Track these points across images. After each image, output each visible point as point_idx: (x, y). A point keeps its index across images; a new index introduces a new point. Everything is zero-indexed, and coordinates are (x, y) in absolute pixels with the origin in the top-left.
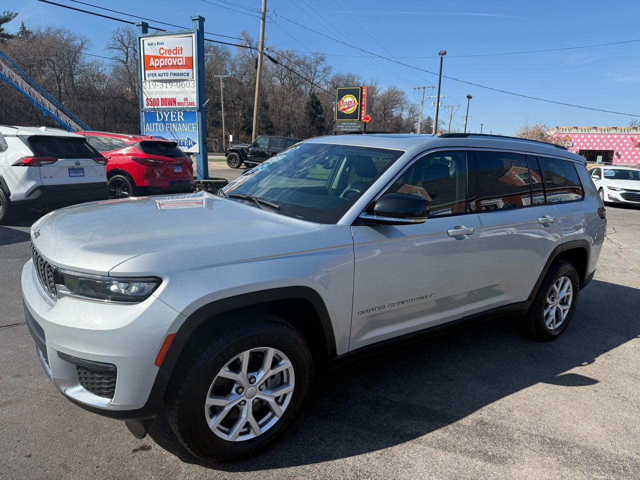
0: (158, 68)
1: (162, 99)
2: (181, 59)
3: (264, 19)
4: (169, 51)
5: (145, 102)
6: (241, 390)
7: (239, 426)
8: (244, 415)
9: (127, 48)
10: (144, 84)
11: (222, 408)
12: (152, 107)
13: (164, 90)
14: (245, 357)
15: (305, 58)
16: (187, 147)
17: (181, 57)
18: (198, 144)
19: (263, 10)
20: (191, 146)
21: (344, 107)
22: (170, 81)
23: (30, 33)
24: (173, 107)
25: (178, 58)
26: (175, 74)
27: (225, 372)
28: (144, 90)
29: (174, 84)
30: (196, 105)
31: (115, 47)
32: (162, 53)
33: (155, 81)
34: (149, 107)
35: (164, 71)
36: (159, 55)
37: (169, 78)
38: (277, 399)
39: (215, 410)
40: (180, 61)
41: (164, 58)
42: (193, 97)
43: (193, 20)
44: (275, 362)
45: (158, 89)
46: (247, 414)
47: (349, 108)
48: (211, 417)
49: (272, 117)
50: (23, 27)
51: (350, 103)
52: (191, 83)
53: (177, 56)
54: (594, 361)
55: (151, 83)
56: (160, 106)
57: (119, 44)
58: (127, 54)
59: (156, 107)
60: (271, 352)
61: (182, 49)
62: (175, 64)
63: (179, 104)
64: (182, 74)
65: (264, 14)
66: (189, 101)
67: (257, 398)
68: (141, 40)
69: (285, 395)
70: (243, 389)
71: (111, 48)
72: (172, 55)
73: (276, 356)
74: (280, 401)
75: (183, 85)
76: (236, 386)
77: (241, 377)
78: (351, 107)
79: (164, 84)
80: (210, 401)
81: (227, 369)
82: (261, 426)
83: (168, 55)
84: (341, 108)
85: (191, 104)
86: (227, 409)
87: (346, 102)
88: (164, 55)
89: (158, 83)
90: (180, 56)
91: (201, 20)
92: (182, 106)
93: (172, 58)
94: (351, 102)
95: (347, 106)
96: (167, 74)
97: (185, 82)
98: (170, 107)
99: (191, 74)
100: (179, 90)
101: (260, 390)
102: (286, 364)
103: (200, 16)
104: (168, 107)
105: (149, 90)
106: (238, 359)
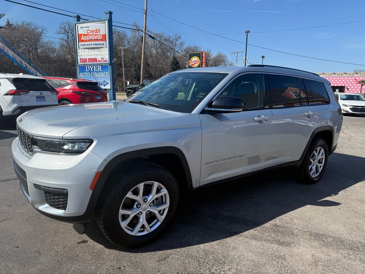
0: (86, 41)
1: (89, 59)
2: (99, 36)
3: (146, 14)
4: (93, 31)
5: (79, 61)
6: (139, 206)
7: (138, 227)
8: (141, 220)
9: (68, 33)
10: (78, 50)
11: (128, 216)
12: (83, 63)
13: (90, 53)
14: (141, 186)
15: (170, 37)
16: (103, 86)
17: (99, 35)
18: (109, 84)
19: (145, 9)
20: (106, 85)
21: (192, 64)
22: (94, 48)
23: (12, 25)
24: (95, 63)
25: (97, 35)
26: (96, 44)
27: (130, 195)
28: (78, 54)
29: (95, 50)
30: (108, 62)
31: (61, 32)
32: (88, 32)
33: (85, 48)
35: (88, 43)
36: (87, 34)
37: (93, 46)
38: (159, 212)
39: (125, 217)
41: (90, 35)
42: (107, 57)
43: (106, 13)
44: (158, 191)
45: (86, 53)
46: (143, 220)
47: (195, 64)
48: (122, 221)
49: (152, 71)
50: (8, 22)
51: (196, 61)
52: (105, 49)
53: (97, 34)
54: (338, 193)
55: (82, 50)
56: (88, 63)
57: (63, 31)
58: (68, 36)
59: (85, 63)
60: (156, 184)
61: (99, 30)
62: (96, 38)
63: (98, 61)
64: (100, 44)
65: (146, 11)
66: (104, 59)
67: (148, 211)
68: (76, 25)
69: (164, 210)
70: (140, 205)
71: (58, 33)
73: (159, 187)
74: (161, 213)
75: (101, 51)
76: (136, 203)
77: (139, 198)
78: (197, 63)
79: (90, 50)
80: (122, 212)
81: (131, 193)
82: (151, 227)
83: (92, 34)
84: (191, 64)
85: (105, 61)
86: (132, 216)
87: (194, 61)
89: (86, 50)
90: (99, 34)
91: (111, 13)
92: (100, 63)
93: (94, 35)
95: (194, 63)
96: (91, 45)
97: (102, 49)
99: (105, 44)
100: (98, 53)
101: (150, 206)
102: (164, 191)
103: (110, 11)
104: (92, 63)
105: (81, 54)
106: (137, 188)
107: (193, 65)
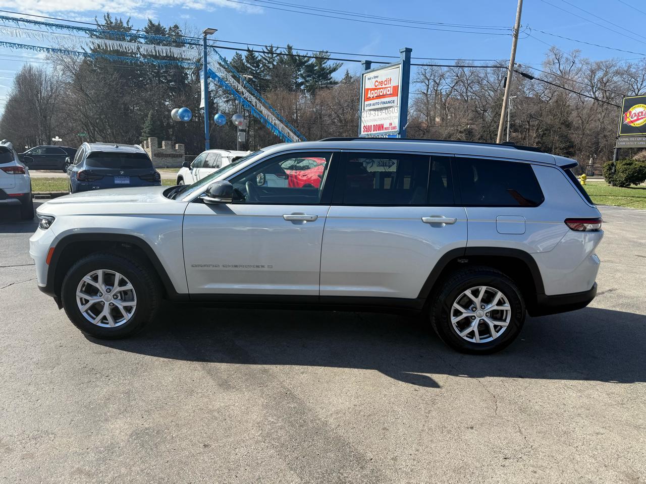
0: (373, 98)
1: (374, 125)
2: (389, 89)
3: (516, 36)
4: (381, 83)
5: (362, 129)
9: (428, 80)
10: (363, 114)
12: (367, 133)
13: (376, 117)
16: (388, 167)
17: (389, 87)
18: (396, 164)
19: (516, 28)
20: (391, 166)
21: (632, 120)
22: (381, 109)
23: (351, 78)
24: (381, 132)
25: (387, 88)
26: (384, 103)
28: (362, 119)
29: (384, 111)
30: (397, 129)
32: (376, 85)
33: (370, 110)
34: (365, 133)
35: (376, 101)
36: (375, 87)
37: (380, 106)
40: (388, 91)
41: (378, 89)
42: (396, 122)
43: (401, 52)
45: (372, 117)
47: (638, 119)
50: (347, 74)
51: (640, 114)
52: (396, 109)
53: (387, 86)
55: (368, 112)
56: (372, 132)
59: (369, 133)
61: (391, 80)
62: (385, 93)
63: (385, 128)
64: (389, 102)
65: (517, 31)
66: (393, 125)
68: (364, 76)
72: (384, 86)
75: (390, 112)
78: (642, 118)
79: (377, 112)
83: (380, 87)
84: (628, 120)
85: (394, 128)
87: (635, 114)
88: (378, 87)
89: (373, 112)
90: (389, 85)
91: (408, 51)
92: (387, 131)
93: (382, 88)
94: (642, 113)
95: (635, 118)
96: (378, 103)
97: (391, 109)
98: (379, 132)
99: (396, 102)
100: (386, 116)
103: (406, 48)
104: (378, 132)
105: (366, 119)
107: (632, 122)
